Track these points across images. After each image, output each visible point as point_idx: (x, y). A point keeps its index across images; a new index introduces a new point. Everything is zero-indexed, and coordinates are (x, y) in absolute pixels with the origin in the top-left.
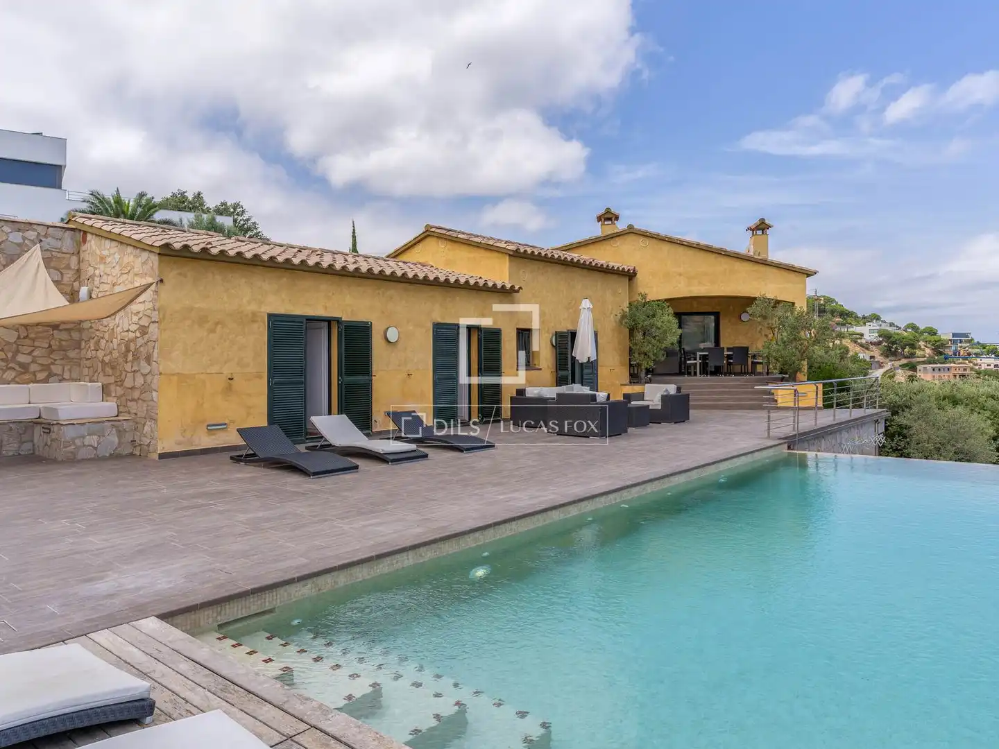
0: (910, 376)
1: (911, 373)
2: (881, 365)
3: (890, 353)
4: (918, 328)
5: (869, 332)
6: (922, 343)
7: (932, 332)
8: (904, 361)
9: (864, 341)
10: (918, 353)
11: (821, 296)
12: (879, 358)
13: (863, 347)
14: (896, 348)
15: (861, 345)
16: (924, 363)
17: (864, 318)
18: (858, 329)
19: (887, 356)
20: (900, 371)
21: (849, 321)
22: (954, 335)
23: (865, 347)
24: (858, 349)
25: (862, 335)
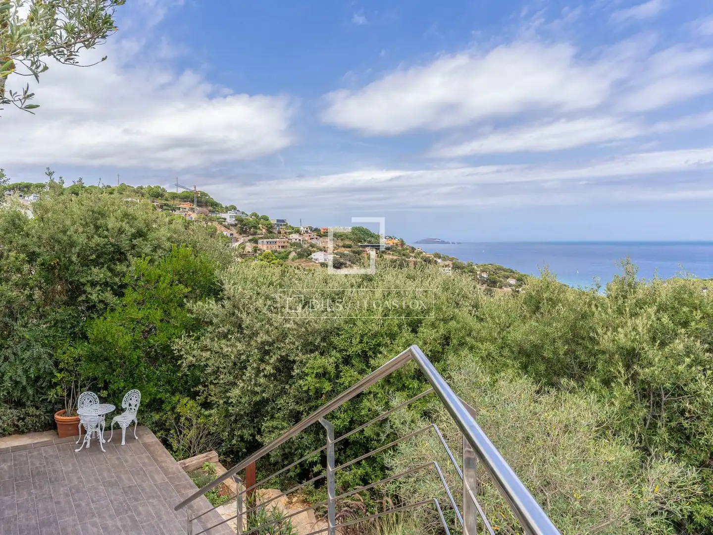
0: (254, 247)
1: (255, 245)
2: (237, 241)
3: (242, 232)
4: (258, 216)
5: (230, 218)
6: (260, 226)
7: (266, 219)
8: (251, 237)
9: (227, 224)
10: (259, 232)
11: (199, 191)
12: (236, 235)
13: (226, 227)
14: (246, 228)
16: (262, 238)
17: (227, 208)
18: (223, 215)
19: (241, 234)
20: (248, 244)
21: (217, 209)
22: (278, 221)
24: (223, 228)
25: (225, 219)
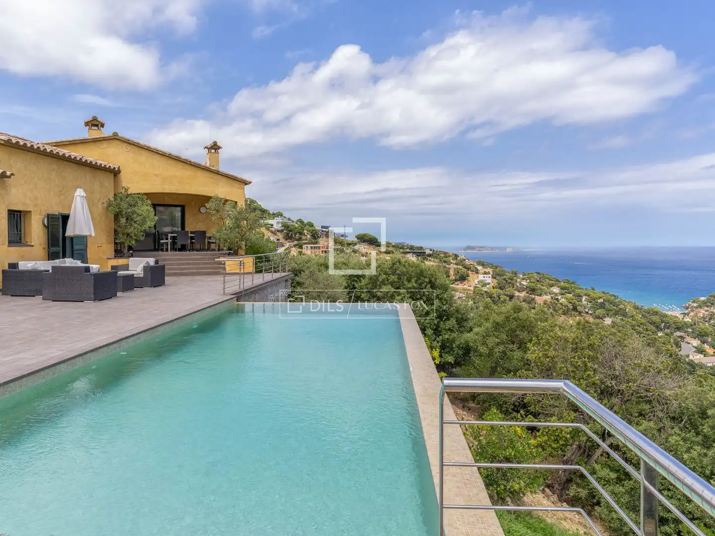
0: (299, 252)
1: (299, 250)
2: (283, 246)
3: (288, 237)
4: (304, 222)
5: (276, 223)
6: (305, 231)
7: (311, 225)
8: (296, 242)
9: (273, 230)
10: (304, 237)
11: (248, 199)
12: (282, 240)
13: (273, 233)
14: (292, 234)
15: (272, 232)
16: (306, 243)
17: (273, 214)
18: (270, 222)
19: (287, 239)
20: (293, 249)
21: (265, 216)
22: (322, 227)
23: (274, 233)
24: (270, 234)
25: (272, 225)
